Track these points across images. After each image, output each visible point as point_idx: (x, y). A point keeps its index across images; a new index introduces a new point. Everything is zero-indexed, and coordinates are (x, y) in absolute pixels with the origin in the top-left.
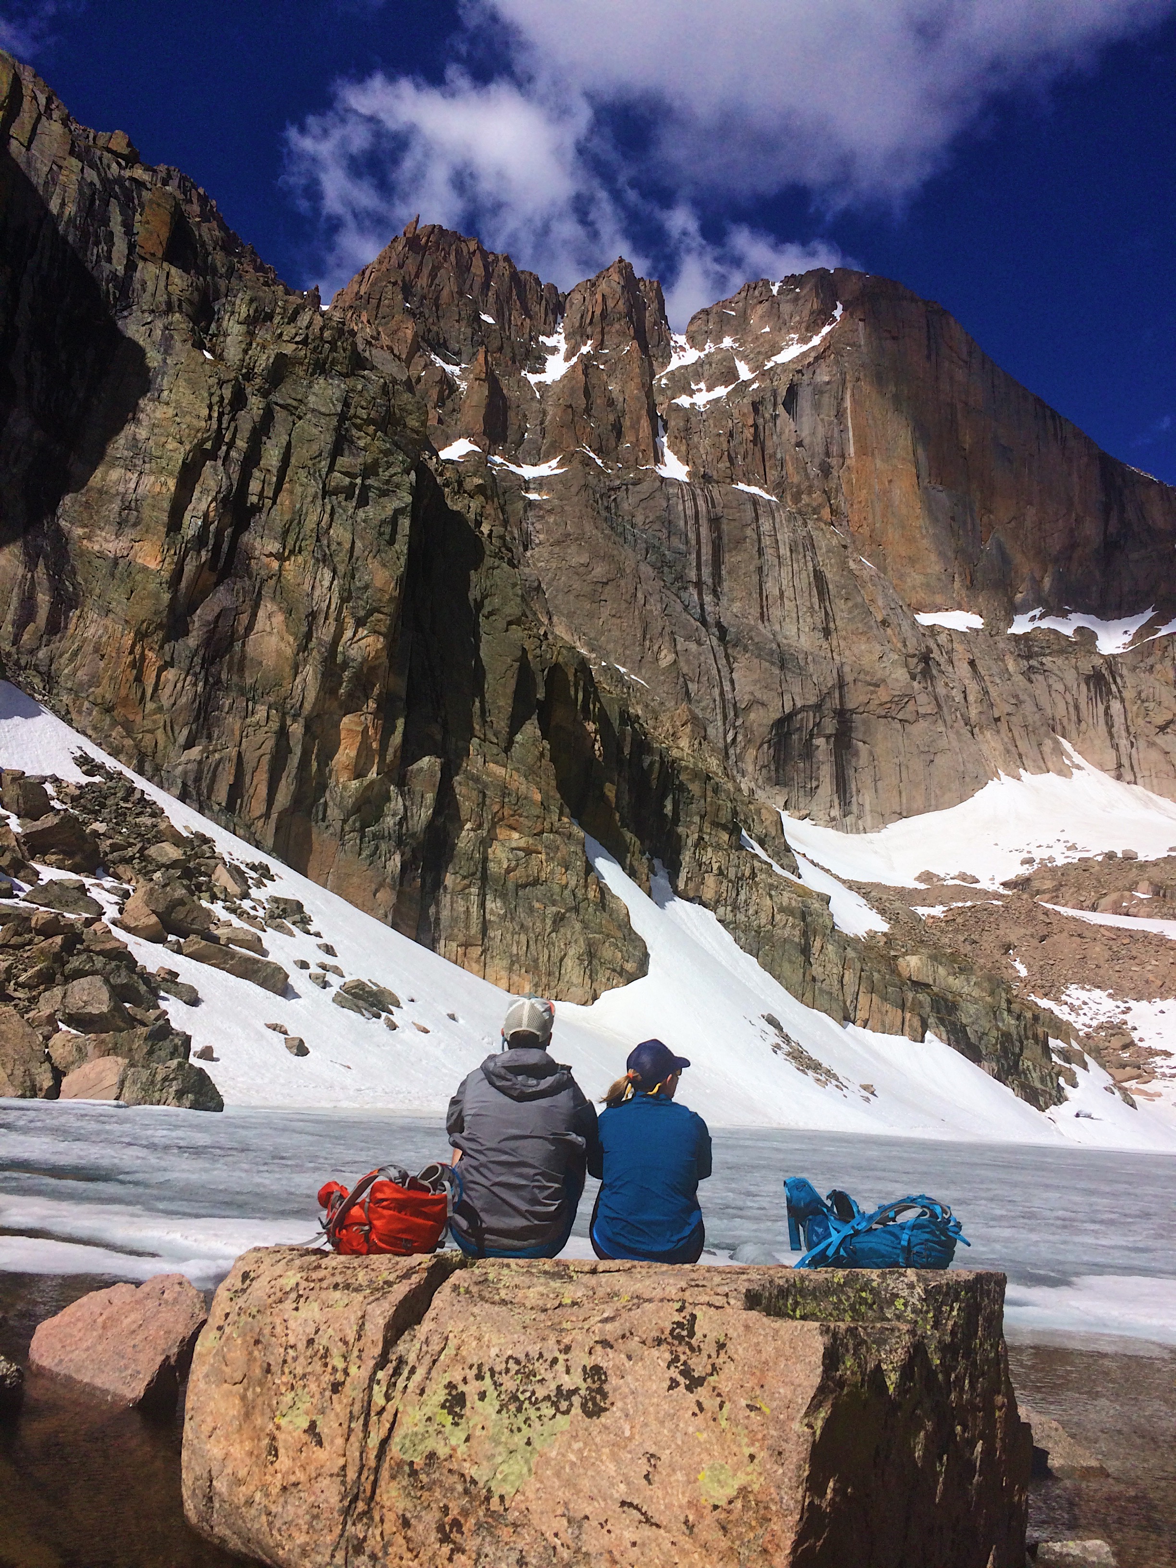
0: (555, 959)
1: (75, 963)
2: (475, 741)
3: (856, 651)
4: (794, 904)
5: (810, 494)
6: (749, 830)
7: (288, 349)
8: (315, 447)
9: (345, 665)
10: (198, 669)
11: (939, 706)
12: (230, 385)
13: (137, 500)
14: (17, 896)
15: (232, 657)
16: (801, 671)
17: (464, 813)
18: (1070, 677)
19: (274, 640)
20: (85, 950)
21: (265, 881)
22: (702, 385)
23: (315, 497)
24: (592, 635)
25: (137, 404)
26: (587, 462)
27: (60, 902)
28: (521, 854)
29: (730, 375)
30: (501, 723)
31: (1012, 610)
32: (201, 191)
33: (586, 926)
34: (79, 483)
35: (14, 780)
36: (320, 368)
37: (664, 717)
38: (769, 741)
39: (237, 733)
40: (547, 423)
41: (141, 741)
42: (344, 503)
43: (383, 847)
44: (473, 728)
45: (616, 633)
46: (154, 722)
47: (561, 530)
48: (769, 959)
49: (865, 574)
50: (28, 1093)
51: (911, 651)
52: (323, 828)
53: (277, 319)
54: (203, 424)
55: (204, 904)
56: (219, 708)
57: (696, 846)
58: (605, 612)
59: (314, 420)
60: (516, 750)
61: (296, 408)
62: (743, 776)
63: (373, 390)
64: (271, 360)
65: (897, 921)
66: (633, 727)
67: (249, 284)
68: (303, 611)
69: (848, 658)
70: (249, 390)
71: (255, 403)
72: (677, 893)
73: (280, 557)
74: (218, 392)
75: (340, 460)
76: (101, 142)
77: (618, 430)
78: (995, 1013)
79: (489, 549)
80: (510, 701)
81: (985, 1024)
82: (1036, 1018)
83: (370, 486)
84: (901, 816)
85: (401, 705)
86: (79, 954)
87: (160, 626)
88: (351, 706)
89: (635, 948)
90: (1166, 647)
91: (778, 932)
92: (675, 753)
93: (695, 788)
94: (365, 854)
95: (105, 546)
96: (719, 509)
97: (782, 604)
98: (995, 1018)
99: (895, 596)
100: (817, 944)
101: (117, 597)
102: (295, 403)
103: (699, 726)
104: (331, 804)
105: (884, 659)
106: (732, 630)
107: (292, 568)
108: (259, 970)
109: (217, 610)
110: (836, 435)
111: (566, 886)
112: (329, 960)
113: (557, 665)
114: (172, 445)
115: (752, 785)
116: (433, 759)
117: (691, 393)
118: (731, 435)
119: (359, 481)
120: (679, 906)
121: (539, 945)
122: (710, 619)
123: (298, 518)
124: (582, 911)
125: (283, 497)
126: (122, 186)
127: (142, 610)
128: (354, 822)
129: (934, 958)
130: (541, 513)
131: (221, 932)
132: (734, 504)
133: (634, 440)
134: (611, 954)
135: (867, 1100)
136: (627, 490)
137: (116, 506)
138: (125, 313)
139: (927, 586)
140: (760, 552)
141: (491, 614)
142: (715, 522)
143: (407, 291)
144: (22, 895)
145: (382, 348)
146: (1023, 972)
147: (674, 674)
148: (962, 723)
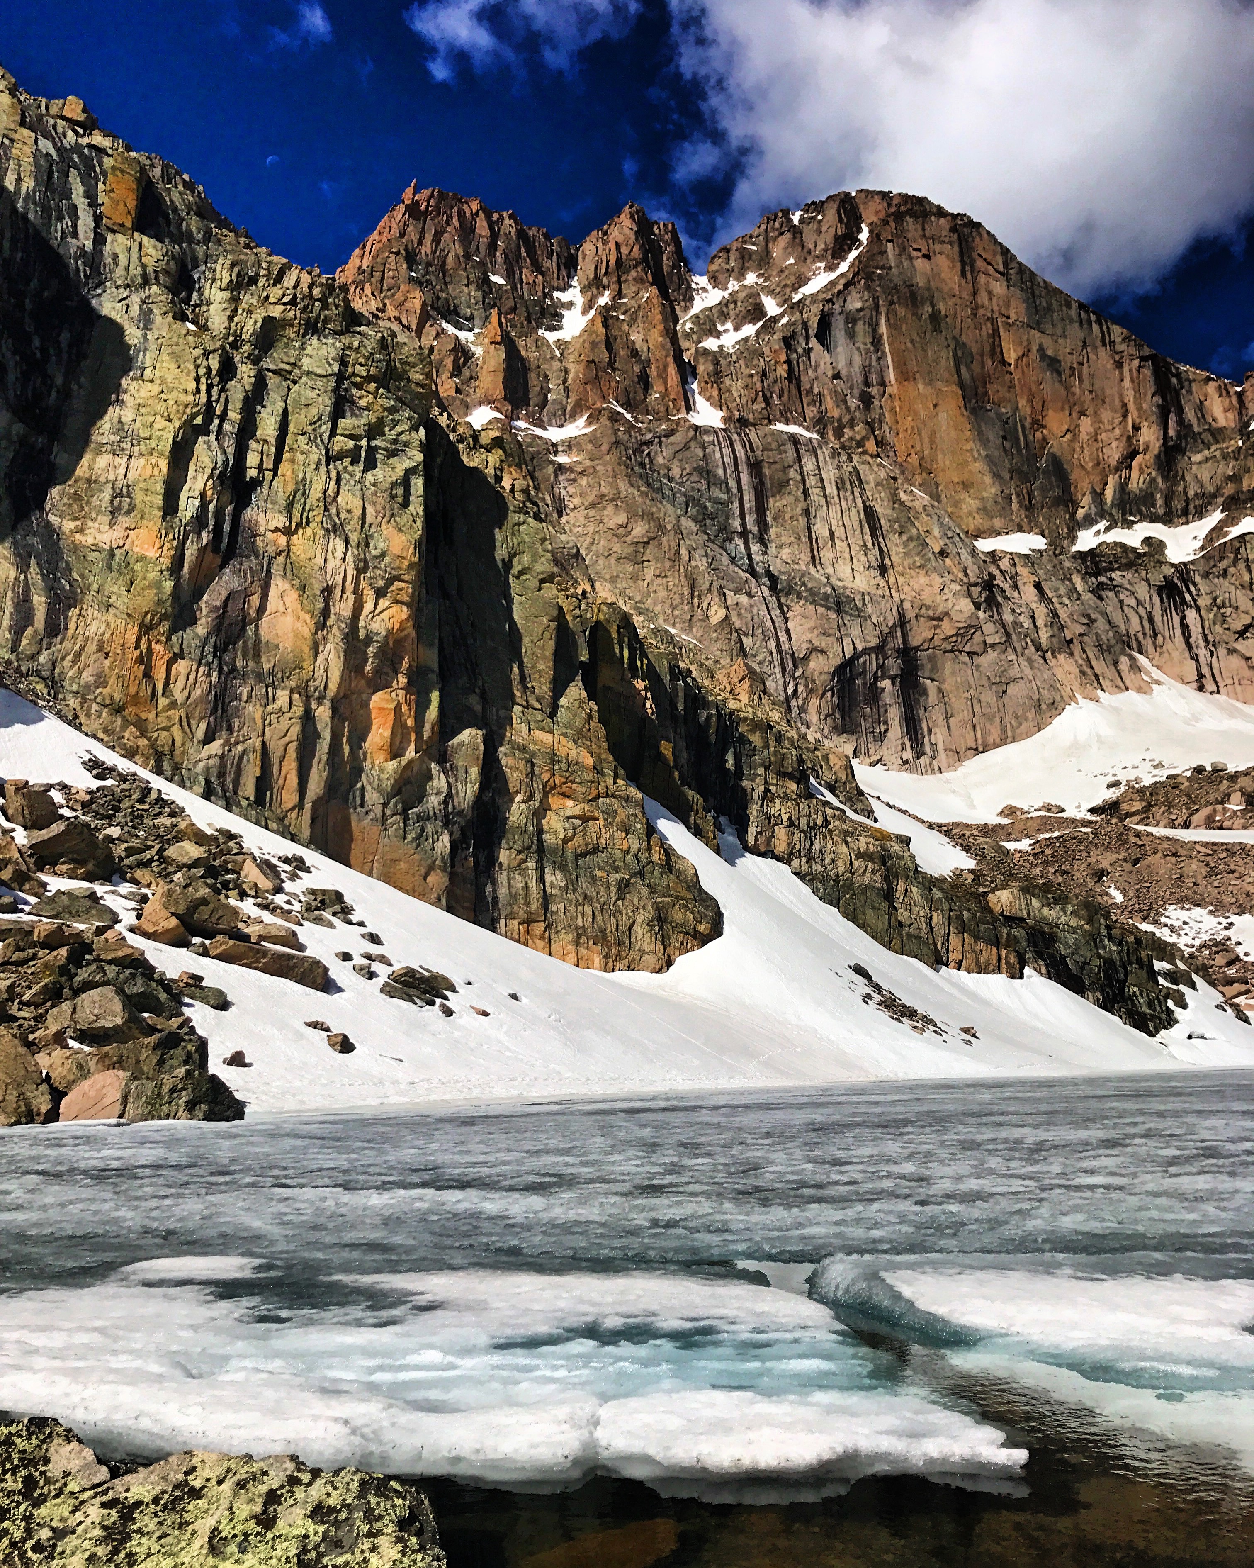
0: (623, 928)
1: (83, 974)
2: (517, 709)
3: (916, 587)
4: (872, 848)
5: (852, 427)
6: (817, 777)
7: (276, 312)
8: (314, 411)
9: (368, 640)
10: (210, 658)
11: (1008, 635)
12: (216, 355)
13: (128, 486)
14: (22, 910)
15: (245, 642)
16: (860, 614)
17: (513, 786)
18: (1142, 591)
19: (289, 619)
20: (94, 960)
21: (300, 873)
22: (729, 325)
23: (318, 463)
24: (638, 598)
25: (120, 385)
26: (615, 417)
27: (70, 913)
28: (578, 822)
29: (756, 312)
30: (542, 687)
31: (1075, 526)
32: (186, 177)
33: (652, 889)
34: (65, 474)
35: (17, 790)
36: (312, 328)
37: (720, 675)
38: (832, 689)
39: (259, 722)
40: (570, 381)
41: (157, 739)
42: (350, 468)
43: (430, 828)
44: (513, 695)
45: (662, 594)
46: (169, 718)
47: (595, 492)
48: (851, 908)
49: (918, 505)
50: (23, 1120)
51: (973, 579)
52: (362, 814)
53: (262, 282)
54: (191, 398)
55: (233, 902)
56: (238, 698)
57: (764, 798)
58: (649, 574)
59: (310, 383)
60: (562, 715)
61: (290, 373)
62: (808, 727)
63: (370, 345)
64: (259, 325)
65: (983, 856)
66: (685, 682)
67: (228, 248)
68: (318, 587)
69: (908, 595)
70: (237, 359)
71: (246, 372)
72: (747, 849)
73: (288, 532)
74: (205, 363)
75: (342, 423)
76: (54, 110)
77: (645, 381)
78: (1095, 941)
79: (512, 503)
80: (551, 664)
81: (1086, 953)
82: (1138, 941)
83: (377, 448)
84: (977, 751)
85: (433, 677)
86: (89, 963)
87: (165, 617)
88: (380, 682)
89: (707, 908)
90: (1238, 549)
91: (857, 879)
92: (732, 705)
93: (756, 739)
94: (409, 838)
95: (99, 537)
96: (758, 453)
97: (833, 545)
98: (1096, 946)
99: (951, 524)
100: (901, 887)
101: (116, 589)
102: (287, 367)
103: (756, 679)
104: (368, 788)
105: (946, 591)
106: (784, 577)
107: (301, 541)
108: (295, 966)
109: (224, 594)
110: (874, 363)
111: (628, 851)
112: (374, 949)
113: (598, 622)
114: (160, 423)
115: (819, 736)
116: (474, 731)
117: (718, 335)
118: (764, 374)
119: (364, 443)
120: (749, 861)
121: (606, 916)
122: (759, 569)
123: (302, 488)
124: (647, 876)
125: (284, 467)
126: (81, 155)
127: (145, 601)
128: (395, 805)
129: (1024, 890)
130: (573, 476)
131: (253, 930)
132: (774, 445)
133: (662, 389)
134: (681, 916)
135: (969, 1043)
136: (660, 443)
137: (106, 495)
138: (99, 291)
139: (984, 510)
140: (806, 494)
141: (521, 573)
142: (755, 467)
143: (411, 259)
144: (27, 908)
145: (389, 319)
146: (1119, 898)
147: (727, 630)
148: (1033, 649)
